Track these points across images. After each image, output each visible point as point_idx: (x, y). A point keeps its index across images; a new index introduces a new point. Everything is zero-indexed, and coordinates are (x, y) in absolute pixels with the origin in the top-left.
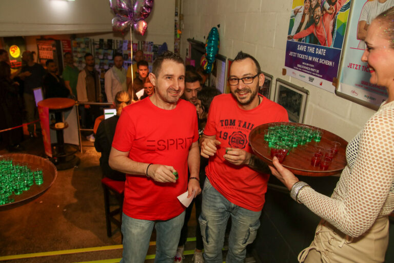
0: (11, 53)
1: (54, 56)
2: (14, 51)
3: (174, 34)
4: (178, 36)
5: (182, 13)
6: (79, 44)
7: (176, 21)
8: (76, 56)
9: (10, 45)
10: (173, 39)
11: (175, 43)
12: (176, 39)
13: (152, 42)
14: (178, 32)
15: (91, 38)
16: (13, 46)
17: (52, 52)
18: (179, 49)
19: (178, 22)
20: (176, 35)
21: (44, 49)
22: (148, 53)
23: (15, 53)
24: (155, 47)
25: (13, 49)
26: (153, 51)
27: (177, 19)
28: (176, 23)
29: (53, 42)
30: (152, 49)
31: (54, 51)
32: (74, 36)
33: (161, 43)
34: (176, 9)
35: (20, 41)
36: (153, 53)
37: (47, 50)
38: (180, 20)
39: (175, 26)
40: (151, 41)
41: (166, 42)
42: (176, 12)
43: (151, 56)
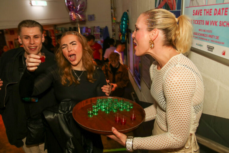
5: (115, 7)
7: (112, 12)
10: (111, 23)
11: (112, 26)
12: (113, 23)
13: (99, 27)
14: (114, 19)
18: (115, 29)
19: (113, 13)
20: (112, 21)
22: (97, 33)
24: (101, 29)
27: (113, 11)
28: (112, 14)
30: (99, 31)
33: (104, 27)
34: (111, 5)
36: (100, 33)
39: (112, 15)
40: (98, 26)
41: (107, 26)
42: (112, 7)
43: (99, 35)
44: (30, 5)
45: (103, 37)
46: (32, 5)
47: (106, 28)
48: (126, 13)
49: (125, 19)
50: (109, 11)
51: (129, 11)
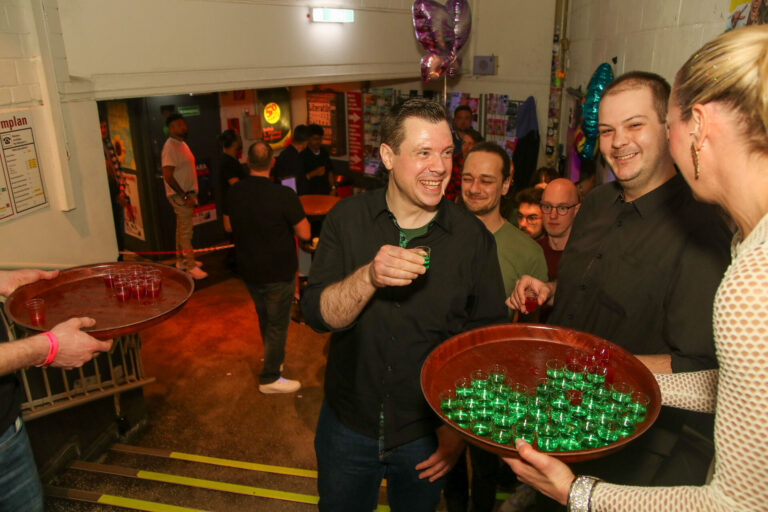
0: (266, 115)
1: (332, 122)
2: (271, 113)
3: (549, 79)
4: (558, 84)
5: (568, 36)
6: (374, 98)
7: (554, 52)
8: (369, 122)
9: (265, 104)
10: (547, 88)
11: (550, 98)
12: (553, 90)
13: (506, 96)
14: (559, 74)
15: (396, 87)
16: (271, 104)
17: (329, 113)
18: (559, 110)
19: (559, 55)
20: (553, 80)
21: (317, 108)
22: (498, 117)
23: (273, 116)
24: (512, 105)
25: (270, 109)
26: (508, 113)
27: (558, 48)
28: (554, 57)
29: (332, 97)
30: (506, 109)
31: (332, 112)
32: (366, 85)
34: (556, 30)
35: (280, 95)
36: (506, 118)
37: (322, 110)
38: (564, 51)
39: (553, 64)
40: (504, 94)
42: (556, 35)
43: (503, 122)
44: (306, 19)
45: (515, 131)
46: (311, 21)
47: (530, 103)
48: (609, 67)
49: (601, 88)
50: (546, 49)
51: (618, 61)
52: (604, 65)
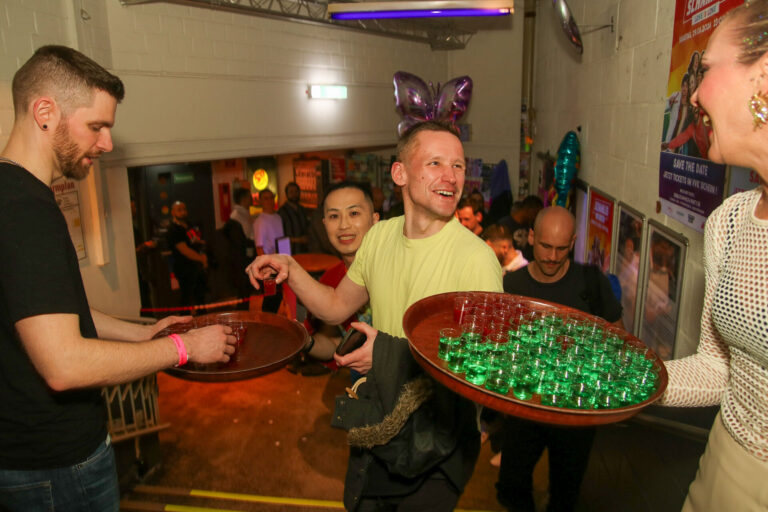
0: (255, 181)
1: (317, 187)
2: (259, 179)
3: (518, 144)
4: (527, 149)
5: (534, 106)
6: (357, 166)
7: (522, 120)
9: (254, 170)
10: (517, 152)
11: (520, 161)
12: (522, 154)
13: (480, 160)
14: (528, 141)
15: (378, 154)
16: (259, 171)
17: (315, 179)
18: (529, 172)
19: (527, 121)
20: (523, 146)
21: (303, 174)
22: (473, 179)
23: (261, 182)
24: (485, 168)
25: (259, 175)
26: (482, 175)
27: (525, 117)
28: (522, 126)
29: (318, 164)
30: (480, 171)
31: (318, 178)
32: (350, 152)
33: (496, 161)
34: (523, 100)
35: (269, 163)
36: (481, 180)
37: (308, 175)
38: (531, 119)
39: (522, 130)
40: (478, 157)
42: (523, 106)
43: (478, 183)
44: (305, 95)
45: (489, 192)
46: (310, 97)
47: (503, 167)
48: (575, 135)
49: (569, 152)
50: (515, 118)
51: (583, 129)
52: (570, 133)
